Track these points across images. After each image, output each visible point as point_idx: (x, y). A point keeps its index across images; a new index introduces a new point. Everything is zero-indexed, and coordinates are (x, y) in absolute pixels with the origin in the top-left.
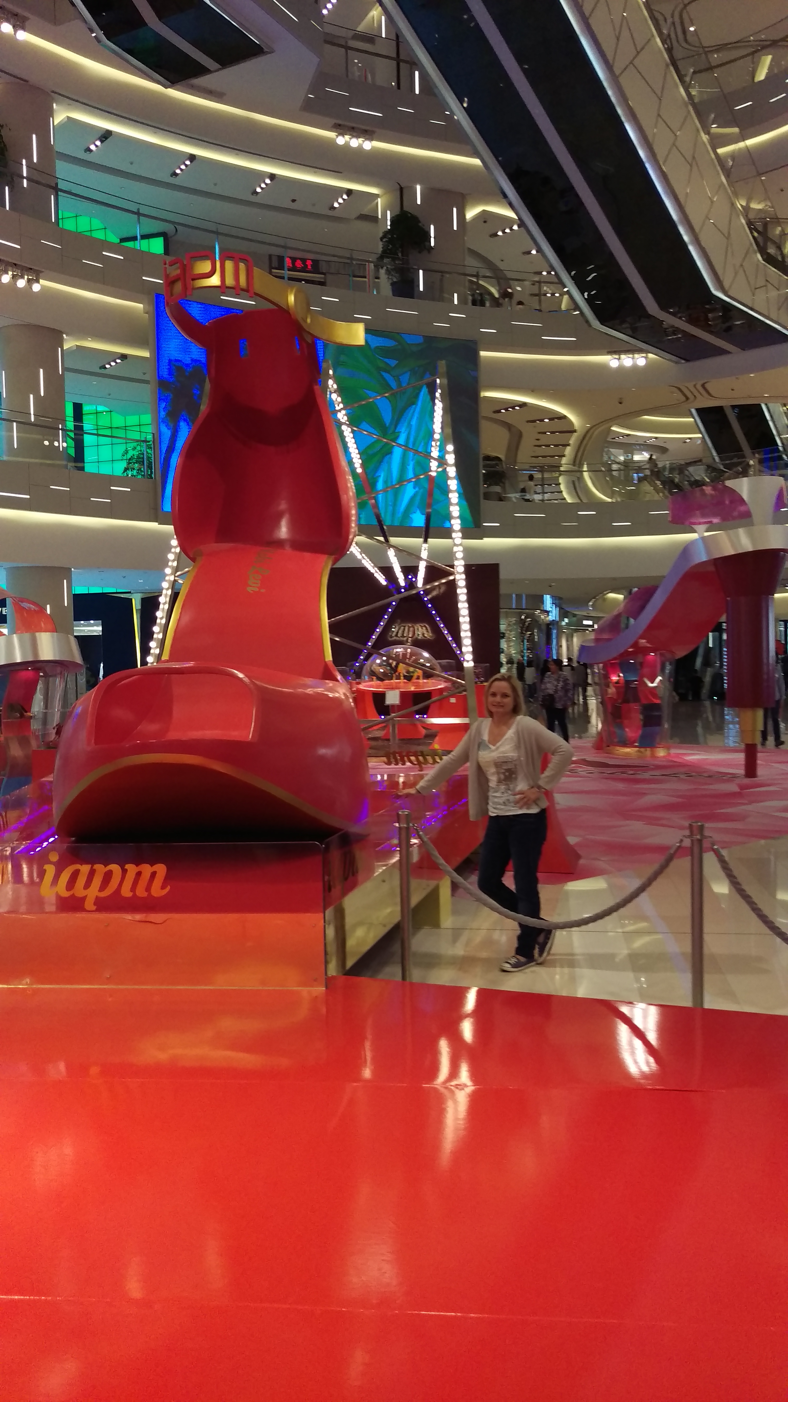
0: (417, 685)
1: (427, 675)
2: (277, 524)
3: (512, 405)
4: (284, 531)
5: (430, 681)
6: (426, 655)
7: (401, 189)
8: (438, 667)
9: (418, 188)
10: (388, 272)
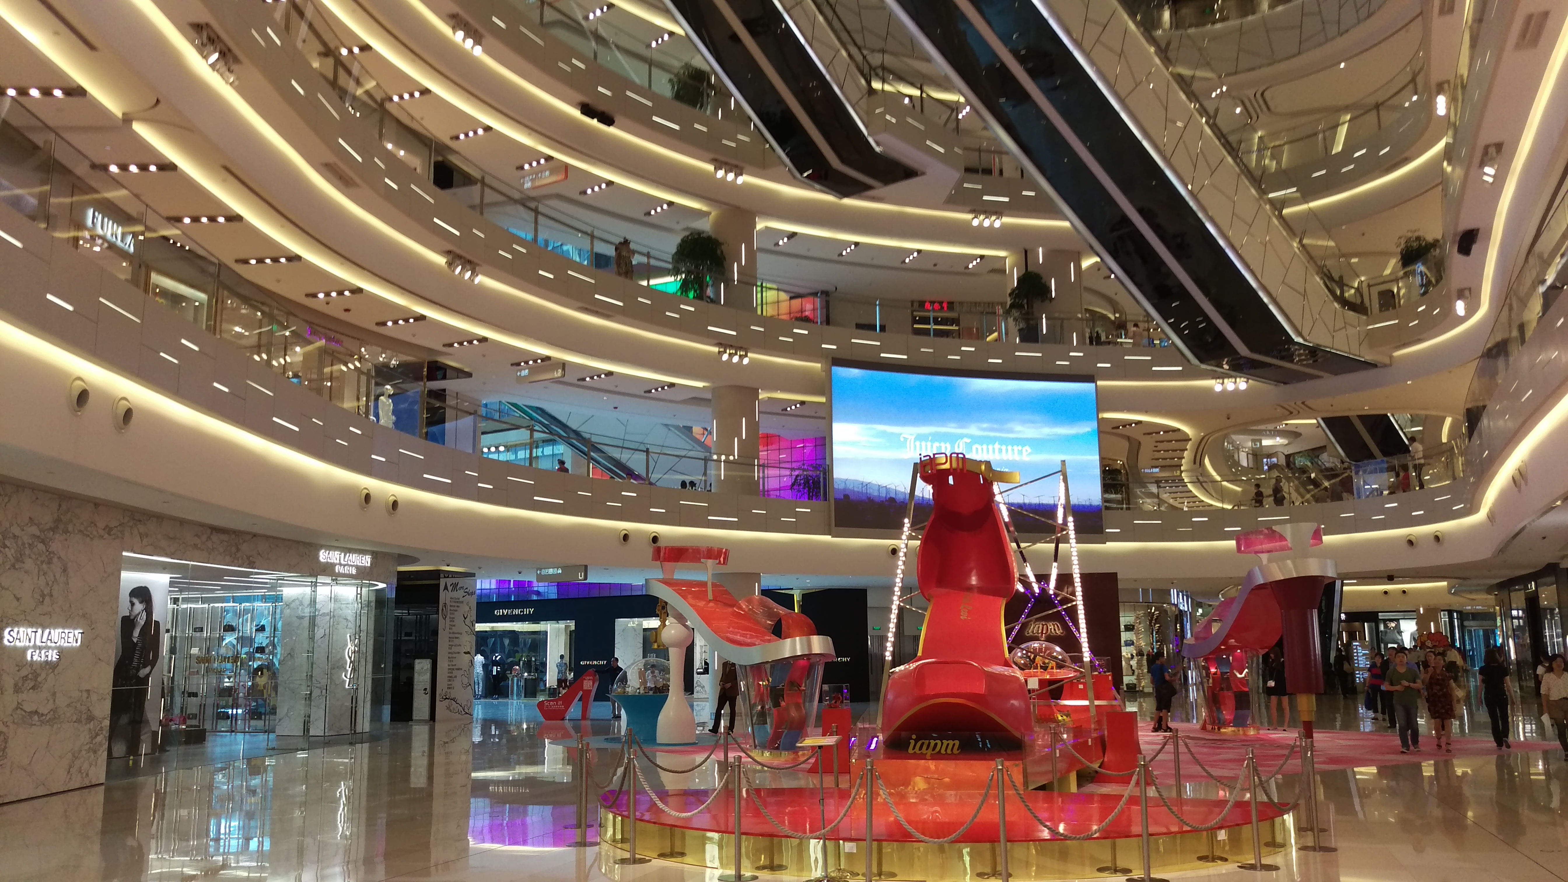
0: (1051, 674)
1: (1060, 667)
2: (969, 577)
3: (1127, 424)
4: (974, 580)
5: (1062, 671)
6: (1058, 649)
7: (1026, 252)
8: (1069, 660)
9: (1041, 250)
10: (1015, 320)
